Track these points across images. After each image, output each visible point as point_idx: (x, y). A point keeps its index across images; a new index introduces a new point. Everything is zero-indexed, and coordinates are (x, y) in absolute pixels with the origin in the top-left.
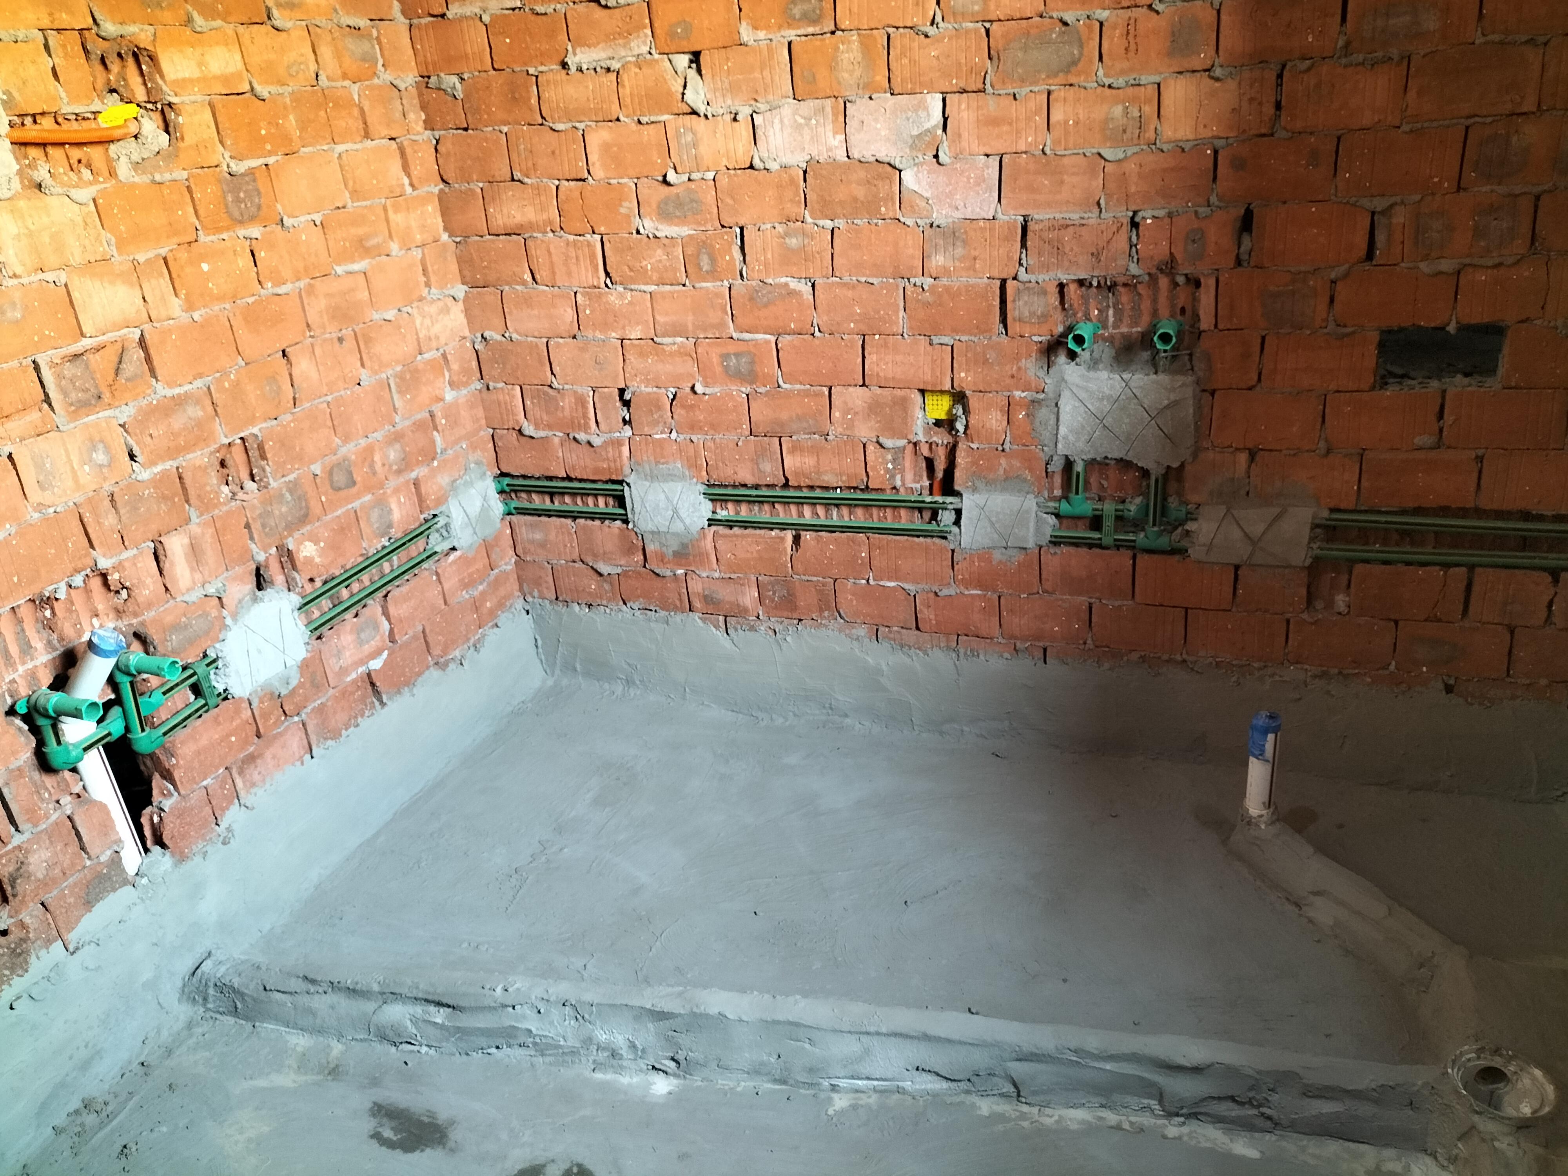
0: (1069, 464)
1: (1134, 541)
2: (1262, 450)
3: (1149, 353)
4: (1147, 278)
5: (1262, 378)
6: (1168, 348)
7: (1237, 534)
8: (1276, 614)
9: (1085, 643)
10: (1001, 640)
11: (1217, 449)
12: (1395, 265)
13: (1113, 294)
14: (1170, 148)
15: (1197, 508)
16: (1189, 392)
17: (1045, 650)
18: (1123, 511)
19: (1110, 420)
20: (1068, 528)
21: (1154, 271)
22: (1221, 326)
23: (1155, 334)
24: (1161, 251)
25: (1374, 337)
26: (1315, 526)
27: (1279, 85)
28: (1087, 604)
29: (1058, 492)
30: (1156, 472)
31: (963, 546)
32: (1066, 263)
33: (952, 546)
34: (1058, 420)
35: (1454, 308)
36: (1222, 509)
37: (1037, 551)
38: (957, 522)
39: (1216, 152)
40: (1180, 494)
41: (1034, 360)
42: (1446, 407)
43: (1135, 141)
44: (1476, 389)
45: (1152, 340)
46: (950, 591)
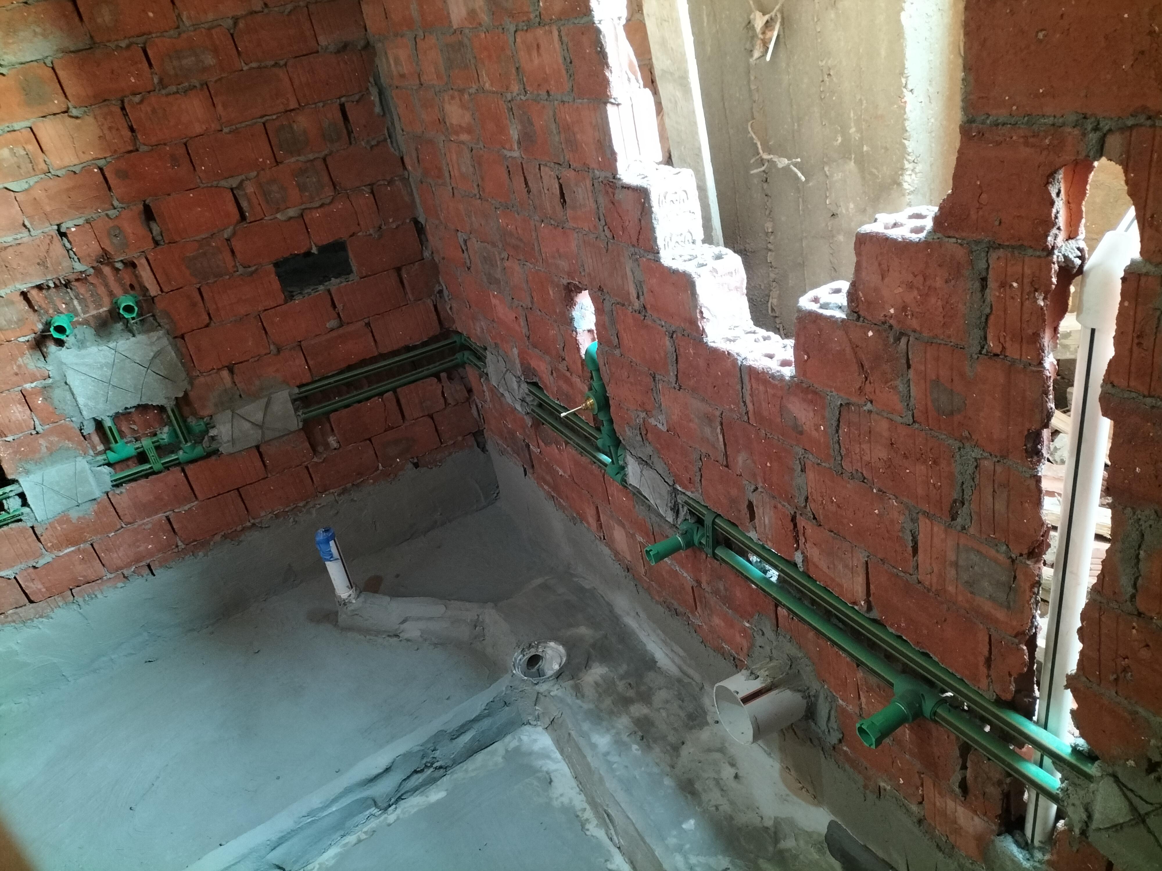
0: (99, 425)
1: (177, 459)
2: (235, 364)
3: (121, 323)
4: (92, 271)
5: (212, 316)
6: (134, 315)
7: (247, 425)
8: (298, 466)
9: (177, 546)
10: (109, 576)
11: (204, 374)
12: (261, 220)
13: (71, 289)
14: (64, 173)
15: (211, 419)
16: (165, 341)
17: (149, 566)
18: (158, 441)
19: (115, 380)
20: (122, 470)
21: (95, 264)
22: (166, 290)
23: (119, 309)
24: (94, 248)
25: (271, 268)
26: (294, 401)
27: (126, 115)
28: (164, 518)
29: (100, 448)
30: (169, 405)
31: (39, 520)
32: (19, 276)
33: (30, 524)
34: (73, 394)
35: (310, 238)
36: (229, 412)
37: (106, 497)
38: (25, 503)
39: (101, 169)
40: (194, 414)
41: (29, 357)
42: (335, 299)
43: (33, 173)
44: (345, 283)
45: (119, 313)
46: (48, 558)
